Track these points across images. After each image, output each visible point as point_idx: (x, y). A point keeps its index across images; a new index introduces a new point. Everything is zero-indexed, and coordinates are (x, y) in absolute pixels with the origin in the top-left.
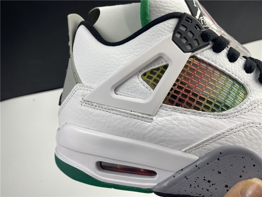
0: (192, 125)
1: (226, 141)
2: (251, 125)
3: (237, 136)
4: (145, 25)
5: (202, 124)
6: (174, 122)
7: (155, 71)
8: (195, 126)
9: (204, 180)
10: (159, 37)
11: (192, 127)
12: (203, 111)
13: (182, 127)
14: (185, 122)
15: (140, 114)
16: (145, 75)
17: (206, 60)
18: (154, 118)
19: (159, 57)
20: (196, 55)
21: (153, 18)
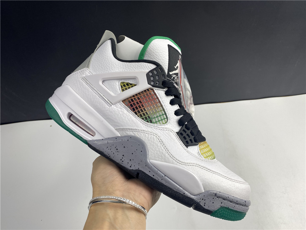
0: (128, 118)
1: (138, 134)
2: (154, 135)
3: (144, 134)
4: (139, 59)
5: (132, 121)
6: (120, 112)
7: (129, 85)
8: (128, 119)
9: (115, 147)
10: (141, 69)
11: (127, 119)
12: (138, 116)
13: (122, 117)
14: (125, 115)
15: (107, 100)
16: (123, 83)
17: (157, 95)
18: (113, 106)
19: (134, 78)
20: (154, 89)
21: (145, 58)
